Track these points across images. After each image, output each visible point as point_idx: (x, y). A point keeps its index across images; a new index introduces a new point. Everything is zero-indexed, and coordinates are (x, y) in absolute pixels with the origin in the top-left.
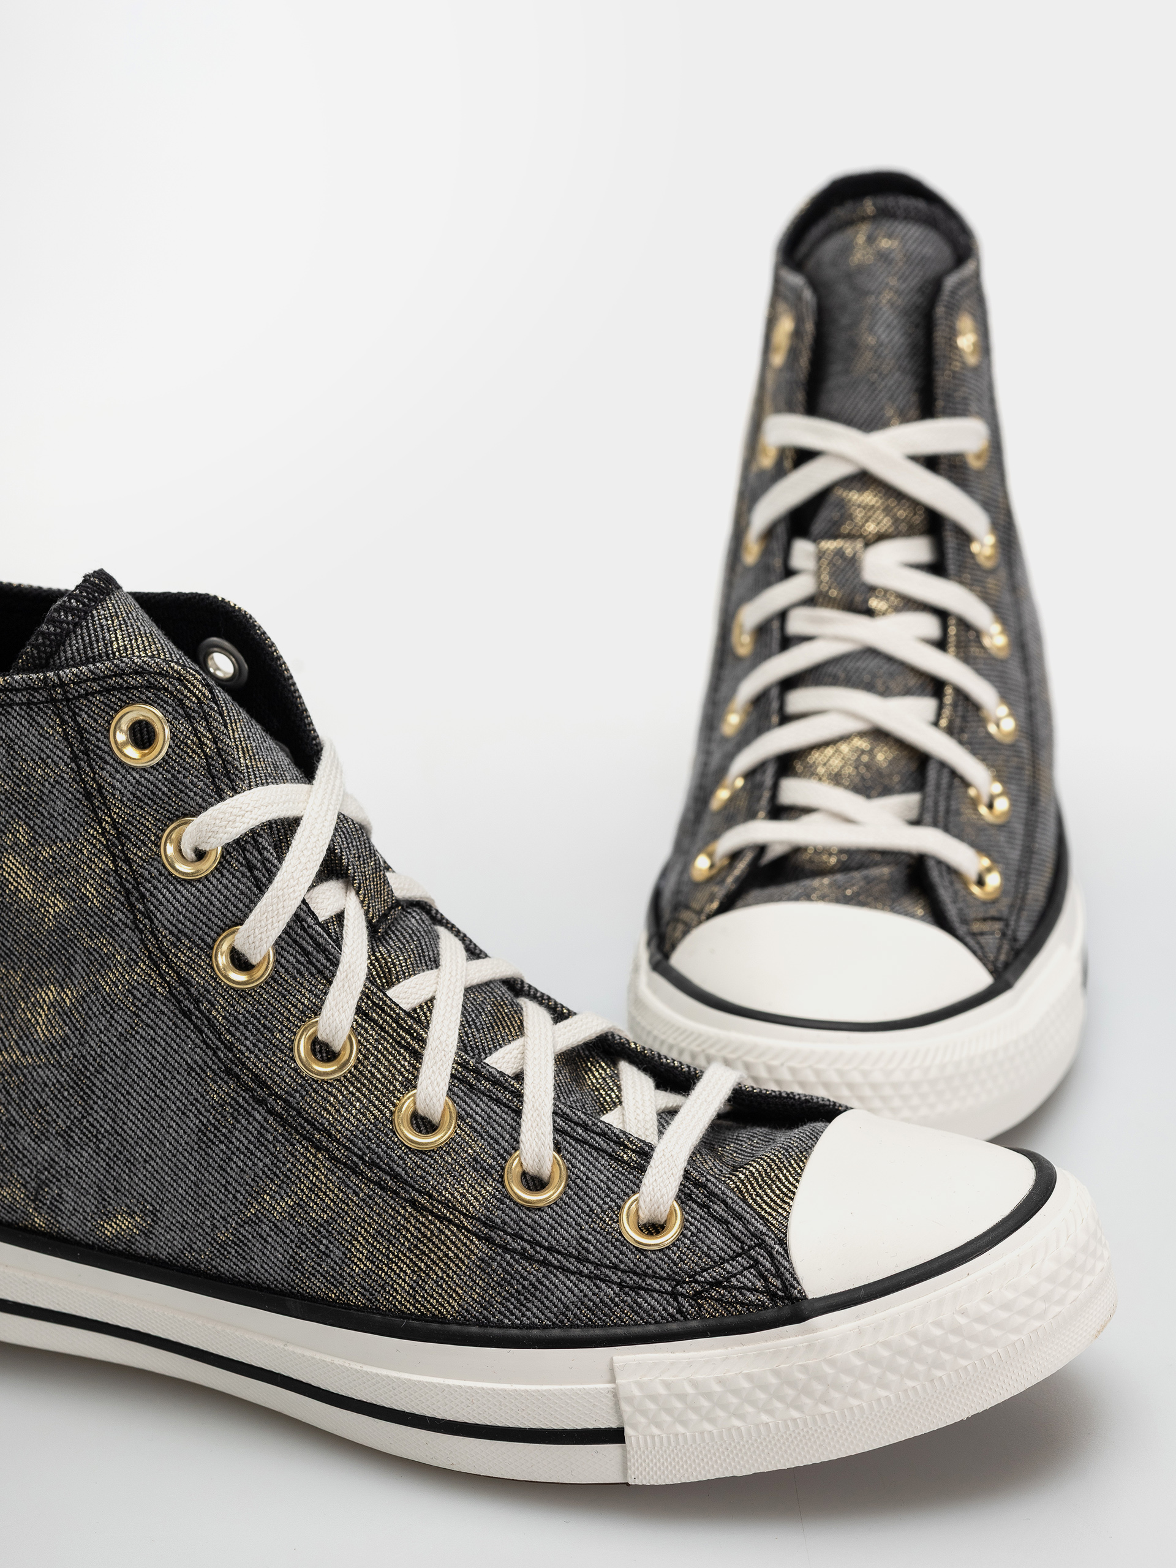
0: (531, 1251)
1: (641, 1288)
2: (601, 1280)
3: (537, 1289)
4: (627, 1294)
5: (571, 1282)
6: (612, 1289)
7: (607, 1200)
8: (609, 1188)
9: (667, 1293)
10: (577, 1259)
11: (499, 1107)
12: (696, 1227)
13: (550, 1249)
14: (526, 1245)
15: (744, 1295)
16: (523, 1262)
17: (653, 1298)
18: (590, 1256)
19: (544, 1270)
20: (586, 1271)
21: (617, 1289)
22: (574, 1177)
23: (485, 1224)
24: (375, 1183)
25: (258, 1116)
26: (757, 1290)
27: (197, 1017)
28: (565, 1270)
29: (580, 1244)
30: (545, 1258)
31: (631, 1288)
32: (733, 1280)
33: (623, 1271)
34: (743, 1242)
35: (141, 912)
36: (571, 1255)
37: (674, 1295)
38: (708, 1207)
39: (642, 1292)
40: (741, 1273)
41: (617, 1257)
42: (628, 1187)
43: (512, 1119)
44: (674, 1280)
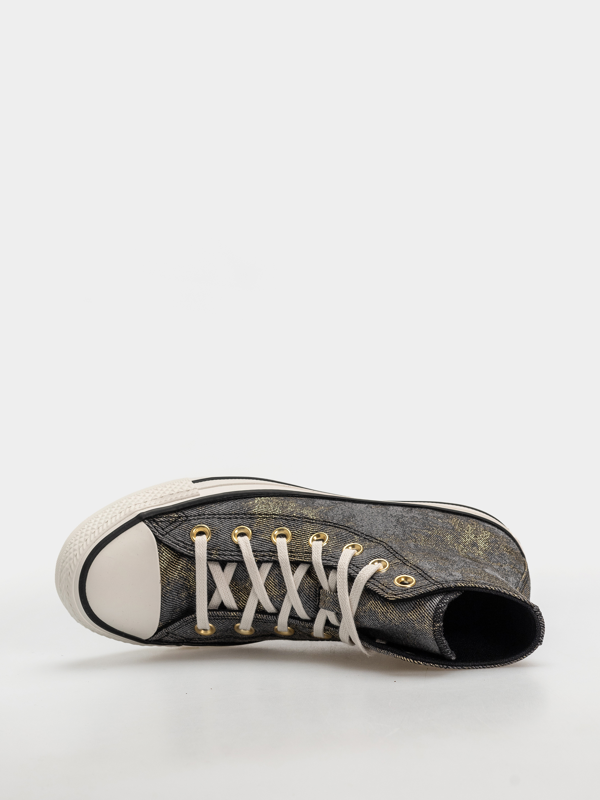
0: (236, 516)
1: (198, 516)
2: (211, 514)
3: (231, 508)
4: (201, 513)
5: (221, 512)
6: (207, 513)
7: (217, 536)
8: (217, 539)
9: (189, 517)
10: (221, 518)
11: (260, 550)
12: (186, 537)
13: (230, 518)
14: (239, 517)
15: (164, 519)
16: (237, 512)
17: (193, 514)
18: (217, 519)
19: (230, 512)
20: (217, 516)
21: (205, 513)
22: (230, 539)
23: (253, 518)
24: (291, 516)
25: (335, 521)
26: (160, 522)
27: (364, 536)
28: (224, 514)
29: (221, 522)
30: (231, 516)
31: (201, 515)
32: (169, 524)
33: (205, 518)
34: (169, 535)
35: (391, 550)
36: (223, 518)
37: (187, 517)
38: (184, 544)
39: (197, 515)
40: (167, 526)
41: (208, 521)
42: (212, 542)
43: (255, 548)
44: (188, 520)
